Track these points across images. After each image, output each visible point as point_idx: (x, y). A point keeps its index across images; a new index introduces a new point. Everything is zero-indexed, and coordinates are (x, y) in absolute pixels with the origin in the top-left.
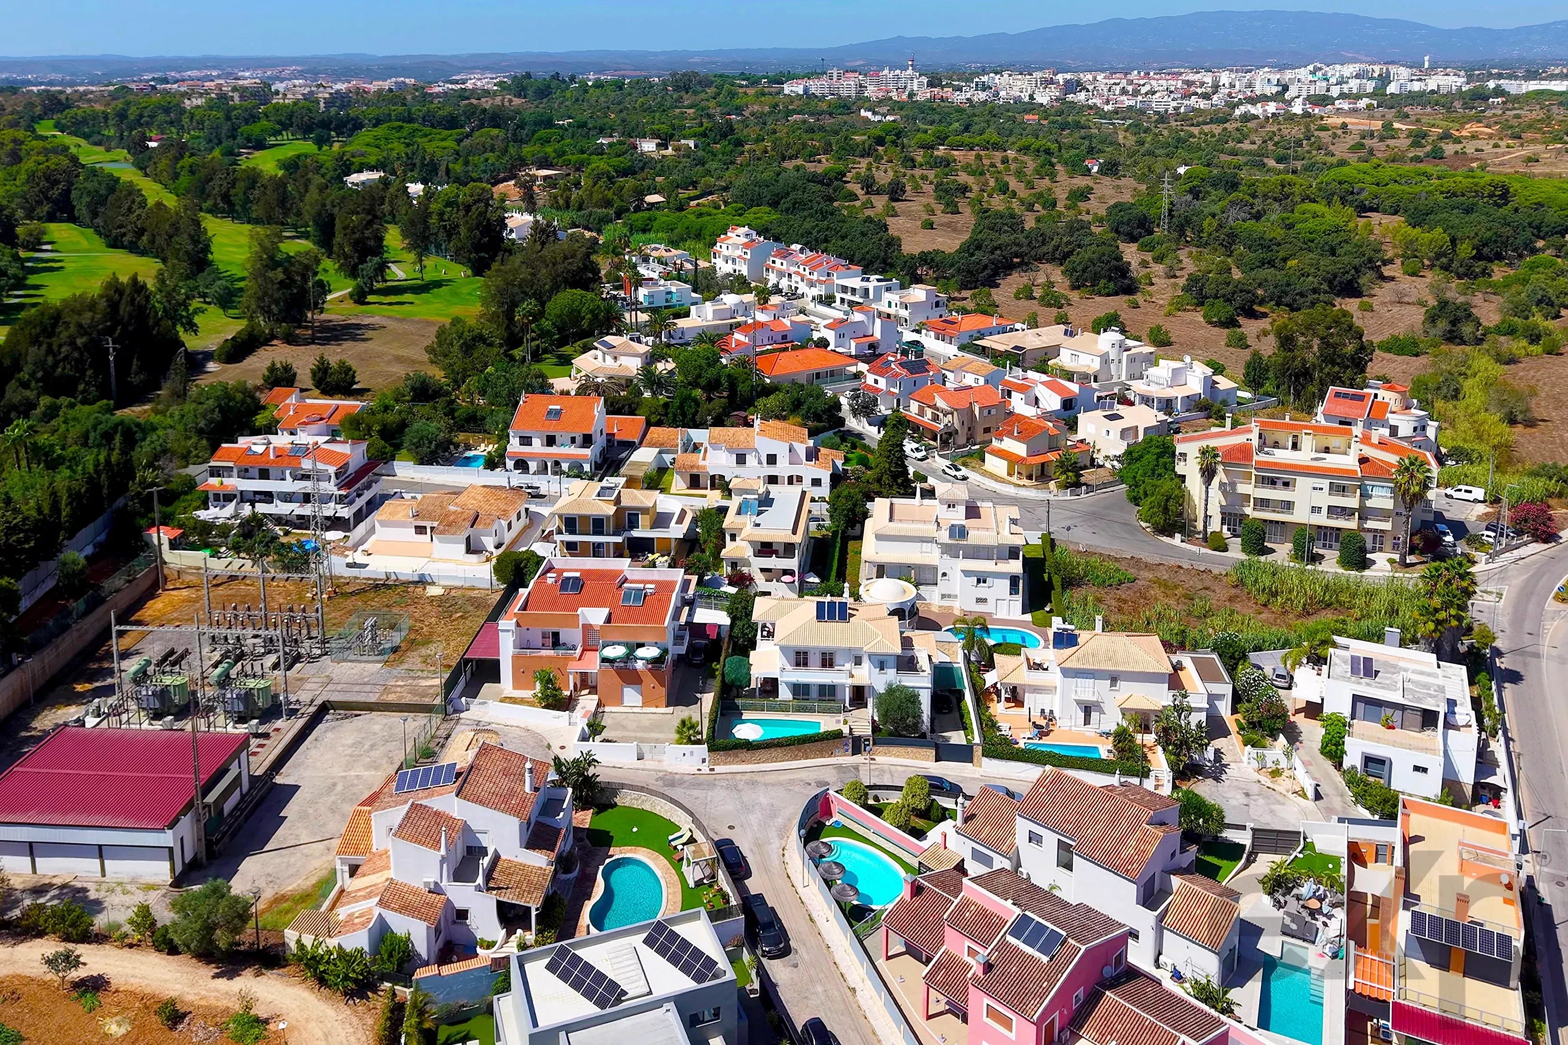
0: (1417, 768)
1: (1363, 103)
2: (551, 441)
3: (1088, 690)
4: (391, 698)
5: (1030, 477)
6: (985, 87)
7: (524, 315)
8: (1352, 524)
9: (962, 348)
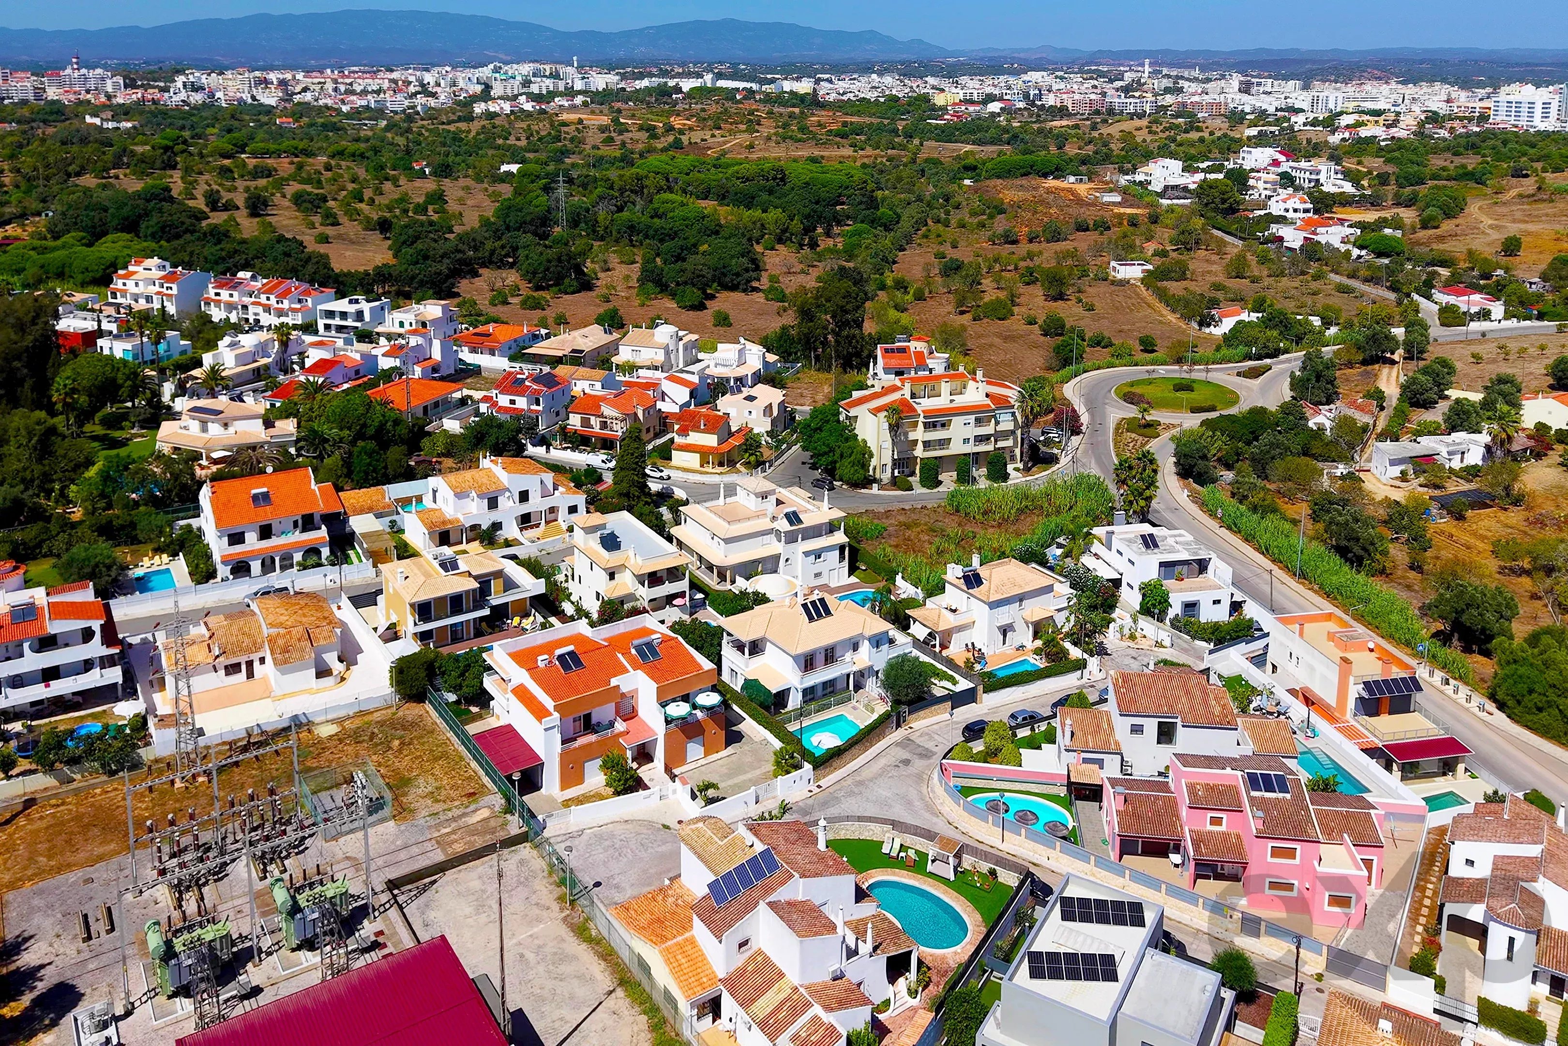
0: (1215, 602)
1: (579, 100)
2: (266, 532)
3: (1005, 615)
4: (459, 848)
5: (721, 464)
6: (196, 88)
7: (66, 394)
8: (990, 447)
9: (512, 359)
